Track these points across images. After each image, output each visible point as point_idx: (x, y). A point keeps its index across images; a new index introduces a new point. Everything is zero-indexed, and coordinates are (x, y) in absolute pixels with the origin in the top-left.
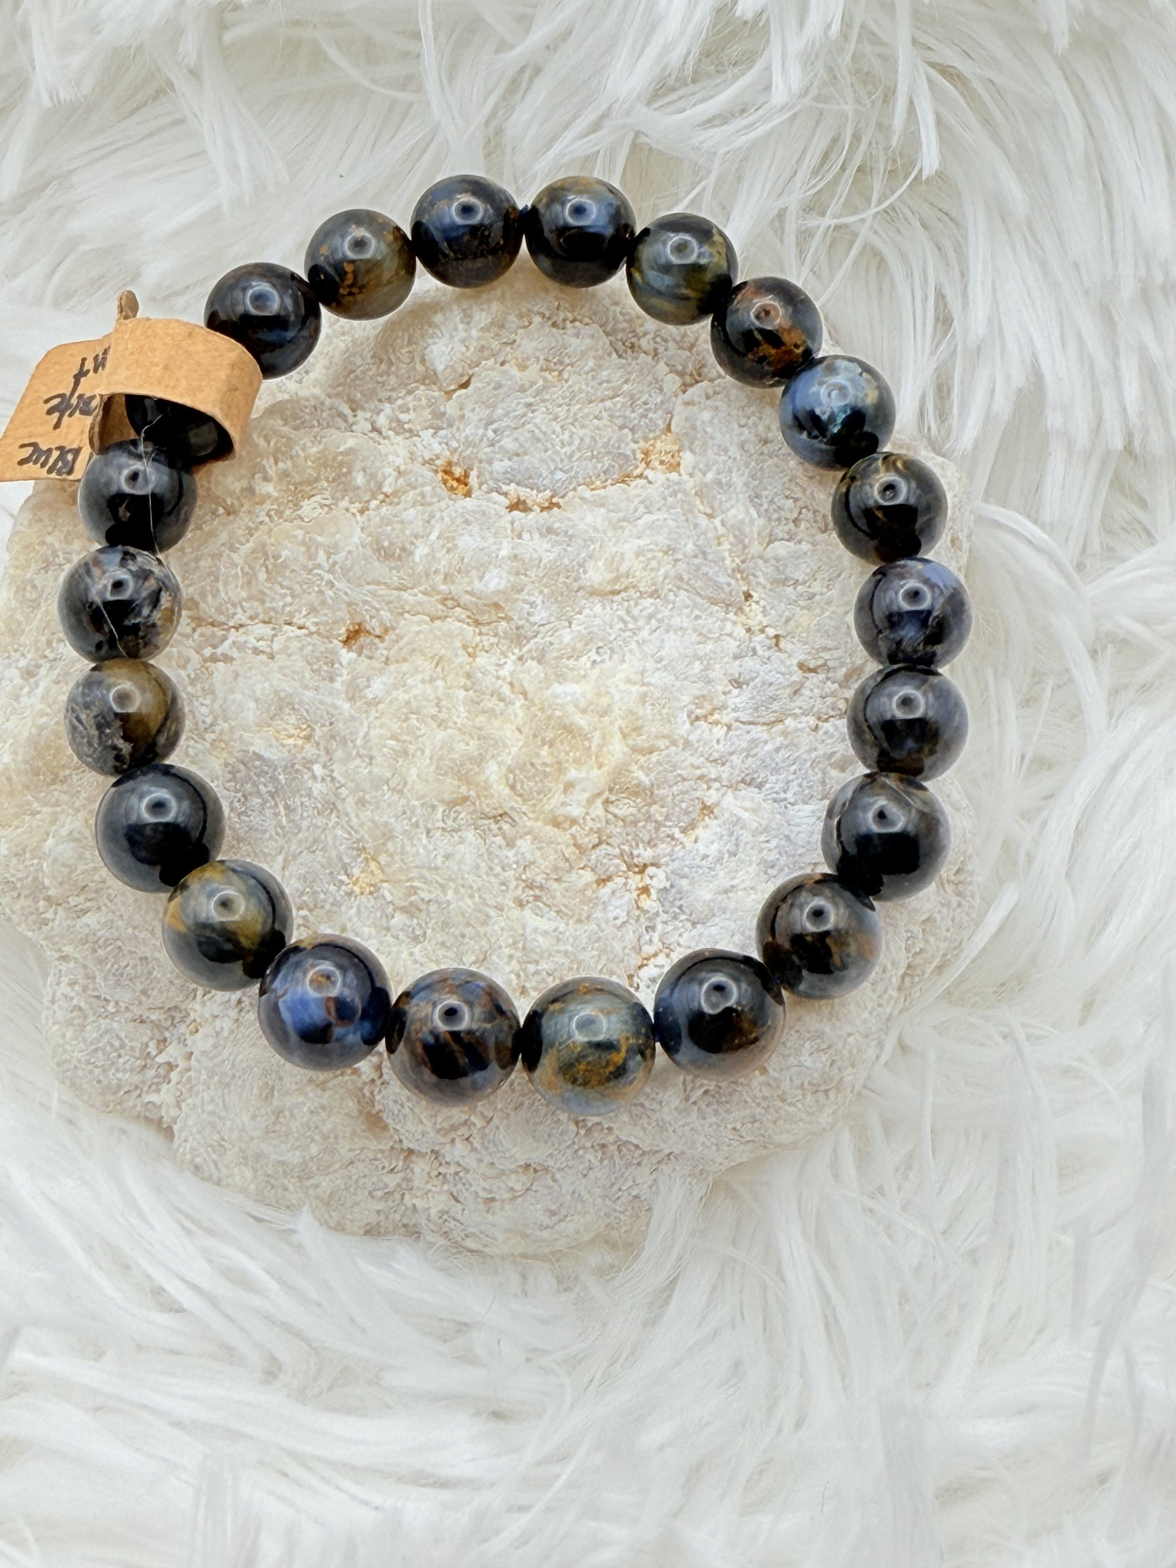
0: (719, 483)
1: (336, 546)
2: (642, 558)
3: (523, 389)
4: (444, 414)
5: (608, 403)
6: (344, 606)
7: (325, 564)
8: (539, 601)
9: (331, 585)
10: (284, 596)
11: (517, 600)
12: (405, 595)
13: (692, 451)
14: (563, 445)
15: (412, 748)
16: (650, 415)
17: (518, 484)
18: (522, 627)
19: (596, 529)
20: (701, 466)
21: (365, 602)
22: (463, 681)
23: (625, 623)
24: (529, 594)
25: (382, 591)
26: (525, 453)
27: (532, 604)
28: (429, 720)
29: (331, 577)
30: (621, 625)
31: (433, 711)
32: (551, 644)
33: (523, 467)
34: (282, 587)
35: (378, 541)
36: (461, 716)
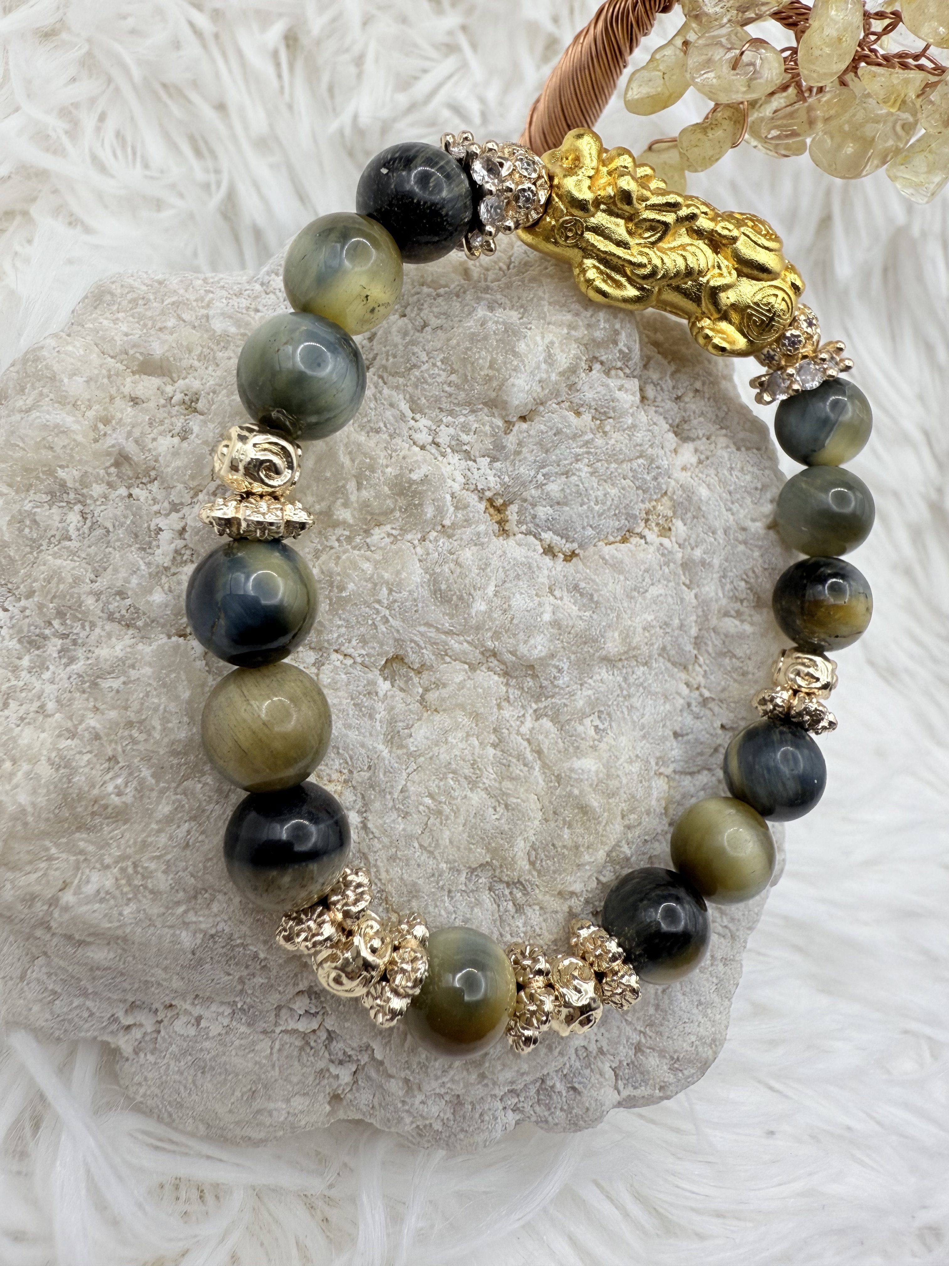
0: (703, 563)
1: (399, 584)
2: (647, 634)
3: (574, 437)
4: (504, 447)
5: (635, 465)
6: (391, 642)
7: (385, 601)
8: (566, 668)
9: (386, 621)
10: (339, 627)
11: (548, 665)
12: (453, 642)
13: (682, 520)
14: (597, 502)
15: (446, 809)
16: (660, 479)
17: (554, 533)
18: (546, 687)
19: (615, 598)
20: (692, 541)
21: (412, 641)
22: (493, 738)
23: (622, 689)
24: (559, 660)
25: (432, 633)
26: (566, 504)
27: (560, 671)
28: (462, 780)
29: (387, 612)
30: (619, 692)
31: (467, 771)
32: (565, 705)
33: (562, 518)
34: (340, 619)
35: (436, 582)
36: (489, 777)
